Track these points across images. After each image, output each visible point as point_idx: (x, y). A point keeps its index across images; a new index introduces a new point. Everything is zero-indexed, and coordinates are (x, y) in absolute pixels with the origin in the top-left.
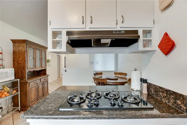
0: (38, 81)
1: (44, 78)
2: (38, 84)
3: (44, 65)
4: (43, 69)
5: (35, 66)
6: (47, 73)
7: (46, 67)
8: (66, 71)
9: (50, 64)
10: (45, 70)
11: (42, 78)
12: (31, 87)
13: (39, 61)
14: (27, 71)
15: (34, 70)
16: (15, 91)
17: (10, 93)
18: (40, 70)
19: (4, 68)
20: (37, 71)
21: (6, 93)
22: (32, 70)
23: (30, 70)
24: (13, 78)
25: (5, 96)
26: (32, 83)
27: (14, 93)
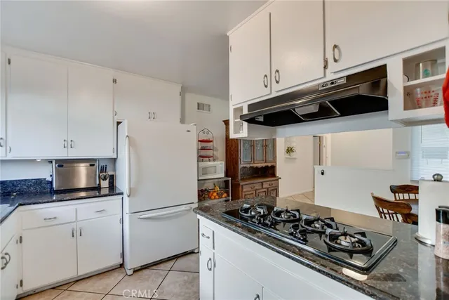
0: (258, 186)
1: (271, 183)
2: (257, 192)
3: (270, 158)
4: (269, 165)
5: (253, 159)
6: (278, 174)
7: (276, 162)
8: (323, 174)
9: (294, 157)
10: (273, 168)
11: (267, 182)
12: (246, 193)
13: (261, 151)
14: (241, 166)
15: (251, 165)
16: (225, 195)
17: (220, 195)
18: (262, 168)
19: (214, 160)
20: (257, 167)
21: (215, 194)
22: (248, 166)
23: (245, 166)
24: (222, 175)
25: (215, 198)
26: (247, 188)
27: (224, 196)
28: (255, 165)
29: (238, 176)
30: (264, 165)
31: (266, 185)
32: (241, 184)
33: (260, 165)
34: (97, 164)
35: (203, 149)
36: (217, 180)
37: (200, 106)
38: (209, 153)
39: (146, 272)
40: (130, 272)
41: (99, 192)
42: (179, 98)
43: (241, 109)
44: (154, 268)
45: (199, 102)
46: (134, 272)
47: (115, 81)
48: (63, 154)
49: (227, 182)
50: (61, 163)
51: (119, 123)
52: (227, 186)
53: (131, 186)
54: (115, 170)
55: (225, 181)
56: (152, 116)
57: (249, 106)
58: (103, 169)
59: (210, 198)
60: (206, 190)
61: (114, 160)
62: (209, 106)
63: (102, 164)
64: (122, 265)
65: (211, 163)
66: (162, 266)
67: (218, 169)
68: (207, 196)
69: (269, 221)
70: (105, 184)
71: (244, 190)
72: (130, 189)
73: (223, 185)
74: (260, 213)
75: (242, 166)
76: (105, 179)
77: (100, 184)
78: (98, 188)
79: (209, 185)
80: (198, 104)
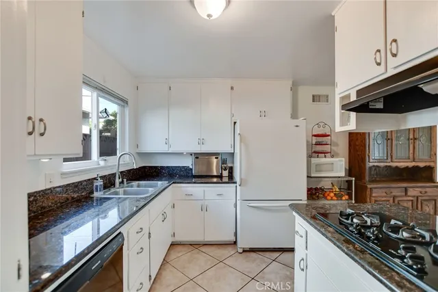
0: (397, 192)
1: (423, 190)
3: (422, 155)
4: (421, 165)
5: (390, 156)
7: (435, 162)
11: (413, 187)
14: (369, 165)
15: (388, 164)
16: (347, 197)
17: (339, 197)
18: (407, 168)
19: (332, 157)
20: (397, 167)
21: (332, 194)
22: (382, 164)
23: (376, 164)
24: (343, 174)
25: (332, 199)
26: (378, 192)
27: (344, 198)
28: (394, 165)
29: (364, 177)
30: (411, 165)
31: (411, 192)
32: (369, 186)
33: (402, 165)
34: (220, 158)
35: (318, 144)
36: (336, 179)
37: (315, 98)
38: (327, 148)
39: (253, 255)
40: (241, 251)
41: (221, 180)
42: (289, 94)
43: (348, 96)
44: (260, 253)
45: (314, 94)
46: (244, 251)
47: (232, 88)
48: (198, 149)
49: (349, 182)
50: (197, 156)
51: (235, 123)
52: (349, 188)
53: (242, 177)
54: (233, 163)
55: (347, 181)
56: (263, 114)
57: (358, 91)
58: (224, 162)
59: (326, 198)
60: (321, 188)
61: (232, 154)
62: (327, 96)
63: (224, 157)
64: (235, 243)
65: (328, 160)
66: (267, 254)
67: (337, 167)
68: (322, 195)
69: (373, 233)
70: (225, 173)
71: (374, 195)
72: (241, 179)
73: (345, 186)
74: (366, 222)
75: (371, 164)
76: (225, 169)
77: (221, 174)
78: (220, 177)
79: (326, 184)
80: (313, 96)
